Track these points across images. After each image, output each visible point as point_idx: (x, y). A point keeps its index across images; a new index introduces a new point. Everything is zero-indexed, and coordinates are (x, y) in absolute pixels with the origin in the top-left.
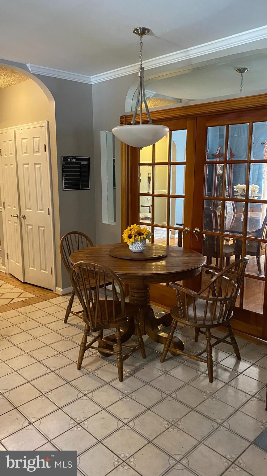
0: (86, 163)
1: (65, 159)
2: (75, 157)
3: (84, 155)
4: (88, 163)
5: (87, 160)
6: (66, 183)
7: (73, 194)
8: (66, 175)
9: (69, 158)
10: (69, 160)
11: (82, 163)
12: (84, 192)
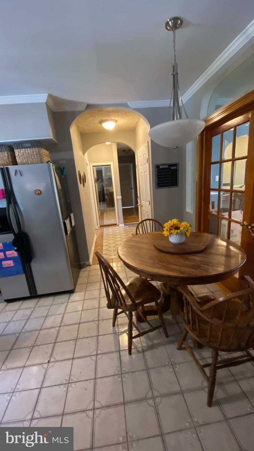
0: (175, 168)
1: (158, 167)
2: (166, 165)
3: (173, 162)
4: (177, 167)
5: (176, 165)
6: (158, 184)
7: (164, 191)
8: (158, 178)
9: (161, 166)
10: (161, 167)
11: (172, 168)
12: (173, 189)
